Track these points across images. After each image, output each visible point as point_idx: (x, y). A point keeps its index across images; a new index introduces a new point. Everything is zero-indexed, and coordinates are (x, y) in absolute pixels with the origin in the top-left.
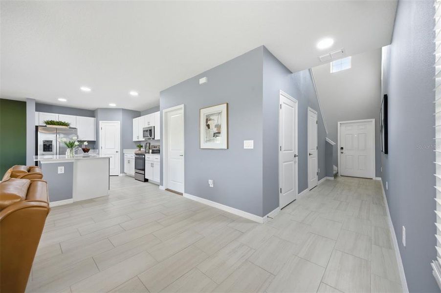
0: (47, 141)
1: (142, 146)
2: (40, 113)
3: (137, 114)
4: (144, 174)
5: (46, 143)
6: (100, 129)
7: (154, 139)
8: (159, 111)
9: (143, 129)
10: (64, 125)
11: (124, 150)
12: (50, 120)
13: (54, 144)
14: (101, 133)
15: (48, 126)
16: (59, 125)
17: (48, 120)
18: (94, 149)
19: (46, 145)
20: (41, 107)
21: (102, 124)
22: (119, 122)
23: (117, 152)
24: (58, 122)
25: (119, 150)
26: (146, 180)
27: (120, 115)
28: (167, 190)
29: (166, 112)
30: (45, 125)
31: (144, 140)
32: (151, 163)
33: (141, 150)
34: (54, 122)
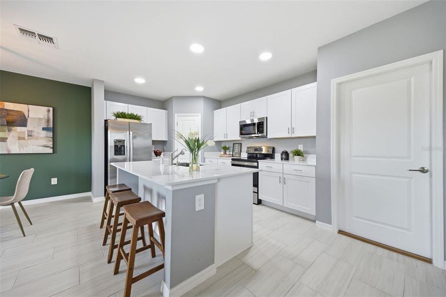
0: (119, 141)
1: (228, 148)
2: (107, 101)
3: (219, 103)
4: (258, 193)
5: (118, 144)
6: (176, 124)
7: (266, 137)
8: (316, 81)
9: (240, 122)
10: (136, 119)
12: (121, 112)
13: (127, 144)
15: (119, 119)
16: (131, 118)
17: (118, 111)
19: (117, 146)
20: (111, 94)
21: (178, 118)
22: (200, 114)
24: (129, 115)
26: (259, 202)
27: (201, 105)
28: (340, 232)
29: (339, 84)
30: (114, 118)
31: (240, 138)
32: (280, 177)
33: (227, 153)
34: (124, 114)
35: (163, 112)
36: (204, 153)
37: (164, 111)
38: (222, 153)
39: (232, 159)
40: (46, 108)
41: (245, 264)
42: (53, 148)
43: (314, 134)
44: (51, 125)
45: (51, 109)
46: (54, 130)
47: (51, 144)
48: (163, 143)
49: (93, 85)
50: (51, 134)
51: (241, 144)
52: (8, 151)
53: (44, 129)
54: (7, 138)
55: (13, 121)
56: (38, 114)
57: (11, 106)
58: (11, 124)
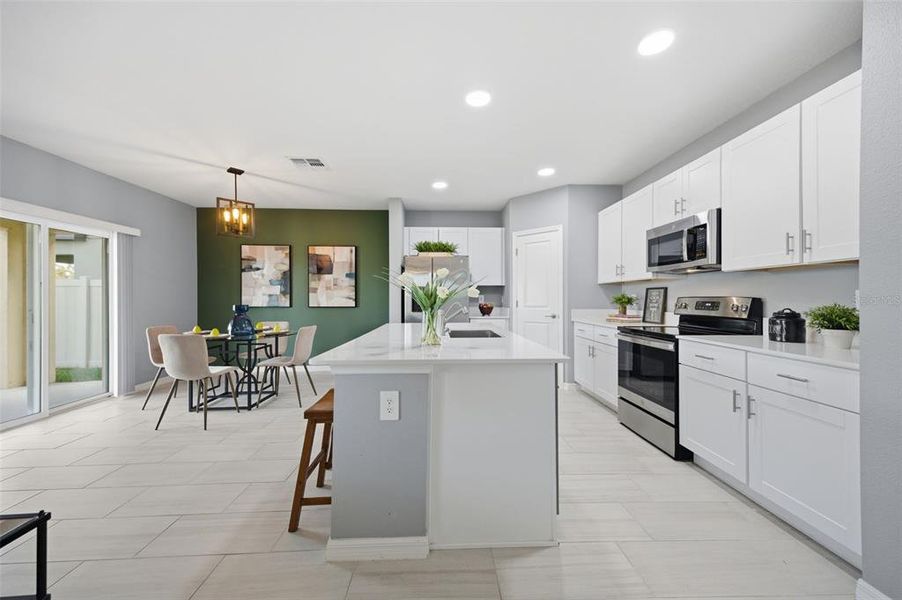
1: (630, 301)
2: (412, 228)
4: (676, 426)
6: (514, 251)
7: (716, 268)
9: (648, 233)
10: (445, 251)
11: (572, 311)
12: (424, 242)
14: (516, 263)
15: (422, 254)
16: (437, 251)
17: (420, 242)
18: (501, 306)
20: (413, 216)
21: (517, 240)
22: (560, 228)
23: (554, 317)
24: (435, 246)
25: (559, 312)
26: (683, 455)
27: (563, 205)
30: (417, 252)
31: (649, 276)
32: (735, 393)
33: (629, 312)
34: (428, 244)
35: (496, 232)
36: (569, 312)
37: (499, 229)
38: (617, 312)
39: (619, 328)
40: (349, 248)
41: (495, 573)
42: (356, 300)
43: (854, 255)
44: (353, 271)
45: (354, 248)
46: (356, 277)
47: (353, 295)
48: (499, 290)
49: (388, 206)
50: (353, 282)
51: (666, 289)
52: (318, 303)
53: (347, 275)
54: (317, 289)
55: (322, 268)
56: (341, 256)
57: (320, 250)
58: (320, 271)
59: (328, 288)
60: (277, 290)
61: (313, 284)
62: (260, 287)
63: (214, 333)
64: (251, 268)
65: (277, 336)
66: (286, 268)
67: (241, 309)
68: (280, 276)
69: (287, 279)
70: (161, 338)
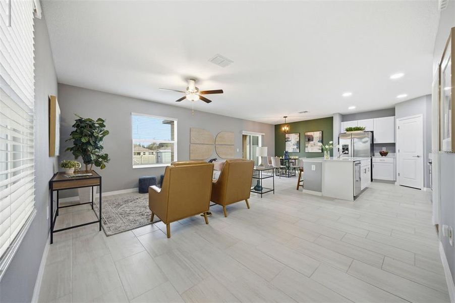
0: (345, 145)
6: (398, 128)
12: (350, 127)
13: (349, 147)
14: (398, 133)
16: (355, 130)
18: (392, 152)
19: (344, 148)
23: (418, 157)
24: (354, 128)
30: (346, 132)
40: (319, 132)
42: (322, 150)
44: (321, 140)
45: (321, 132)
47: (321, 148)
49: (333, 116)
50: (321, 143)
52: (308, 151)
53: (319, 141)
54: (308, 146)
55: (310, 139)
56: (317, 135)
57: (309, 134)
58: (309, 140)
59: (312, 146)
60: (295, 147)
61: (306, 145)
62: (291, 147)
63: (281, 158)
64: (288, 141)
65: (295, 159)
66: (298, 140)
67: (286, 152)
68: (296, 142)
69: (299, 143)
70: (272, 158)
